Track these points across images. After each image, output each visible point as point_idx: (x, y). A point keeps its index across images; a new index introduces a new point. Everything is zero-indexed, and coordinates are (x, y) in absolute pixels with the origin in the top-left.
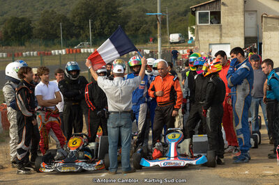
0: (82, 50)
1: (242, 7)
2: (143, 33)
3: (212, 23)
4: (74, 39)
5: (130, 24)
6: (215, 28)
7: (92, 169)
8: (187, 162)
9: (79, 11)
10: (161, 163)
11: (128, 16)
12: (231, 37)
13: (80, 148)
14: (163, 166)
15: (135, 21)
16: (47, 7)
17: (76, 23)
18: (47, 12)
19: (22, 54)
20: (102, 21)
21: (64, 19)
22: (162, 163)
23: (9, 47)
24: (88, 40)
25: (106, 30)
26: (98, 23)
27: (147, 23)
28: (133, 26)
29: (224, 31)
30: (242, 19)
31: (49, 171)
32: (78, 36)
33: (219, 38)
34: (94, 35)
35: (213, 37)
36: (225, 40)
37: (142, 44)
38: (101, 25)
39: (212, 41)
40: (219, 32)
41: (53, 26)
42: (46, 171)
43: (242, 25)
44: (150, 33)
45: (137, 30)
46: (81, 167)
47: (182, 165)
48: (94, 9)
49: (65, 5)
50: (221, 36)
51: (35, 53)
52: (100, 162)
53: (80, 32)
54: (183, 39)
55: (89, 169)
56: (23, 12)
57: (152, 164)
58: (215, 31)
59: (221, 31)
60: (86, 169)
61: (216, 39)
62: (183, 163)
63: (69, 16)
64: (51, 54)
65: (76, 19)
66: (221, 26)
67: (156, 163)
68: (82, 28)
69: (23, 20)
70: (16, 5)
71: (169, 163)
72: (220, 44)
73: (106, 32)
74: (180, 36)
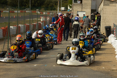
0: (26, 12)
2: (51, 7)
4: (23, 7)
5: (46, 2)
12: (86, 9)
15: (47, 1)
19: (3, 12)
24: (29, 8)
25: (36, 4)
26: (33, 2)
27: (52, 2)
28: (47, 3)
29: (83, 6)
30: (91, 2)
32: (25, 6)
33: (81, 9)
34: (31, 6)
35: (79, 9)
36: (84, 10)
37: (50, 10)
38: (35, 2)
39: (78, 10)
43: (91, 4)
44: (53, 6)
45: (48, 5)
50: (82, 8)
51: (8, 11)
53: (26, 4)
54: (66, 9)
58: (80, 6)
59: (82, 6)
61: (80, 10)
64: (14, 12)
72: (82, 11)
73: (36, 5)
74: (65, 8)
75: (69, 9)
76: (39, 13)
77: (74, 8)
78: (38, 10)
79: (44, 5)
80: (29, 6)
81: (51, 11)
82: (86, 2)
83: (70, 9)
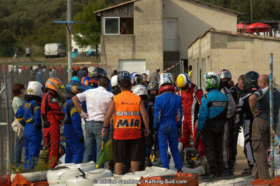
1: (160, 13)
3: (122, 33)
6: (126, 40)
12: (147, 51)
29: (138, 43)
30: (161, 28)
33: (131, 53)
35: (124, 51)
36: (139, 55)
39: (122, 56)
40: (131, 45)
43: (161, 36)
50: (134, 50)
58: (126, 43)
59: (134, 43)
61: (129, 54)
66: (134, 37)
72: (133, 60)
77: (107, 48)
82: (145, 28)
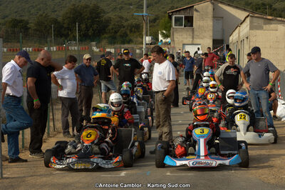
0: (70, 48)
2: (121, 36)
5: (110, 27)
6: (188, 31)
7: (110, 166)
8: (219, 162)
9: (68, 15)
10: (189, 162)
11: (108, 21)
12: (202, 39)
13: (96, 142)
14: (191, 165)
15: (114, 25)
16: (40, 13)
17: (65, 26)
18: (41, 15)
20: (86, 25)
21: (55, 21)
22: (191, 163)
23: (9, 44)
24: (75, 40)
25: (90, 32)
26: (83, 26)
27: (124, 27)
28: (112, 29)
29: (195, 33)
31: (61, 167)
32: (66, 36)
33: (191, 39)
34: (80, 35)
35: (187, 38)
36: (197, 41)
38: (87, 27)
39: (185, 42)
41: (46, 27)
42: (58, 166)
43: (211, 28)
44: (127, 35)
45: (116, 32)
46: (97, 164)
47: (214, 165)
48: (81, 14)
49: (56, 11)
50: (193, 38)
51: (31, 49)
52: (119, 159)
53: (68, 33)
55: (106, 166)
56: (21, 16)
57: (179, 163)
58: (188, 33)
59: (193, 33)
60: (103, 166)
62: (215, 163)
63: (60, 19)
65: (65, 21)
66: (193, 29)
67: (184, 162)
68: (70, 30)
69: (21, 21)
70: (15, 10)
71: (199, 163)
73: (90, 34)
74: (152, 39)
75: (161, 41)
76: (98, 50)
77: (175, 36)
78: (94, 43)
79: (106, 33)
80: (75, 37)
81: (122, 46)
82: (201, 23)
83: (164, 41)
